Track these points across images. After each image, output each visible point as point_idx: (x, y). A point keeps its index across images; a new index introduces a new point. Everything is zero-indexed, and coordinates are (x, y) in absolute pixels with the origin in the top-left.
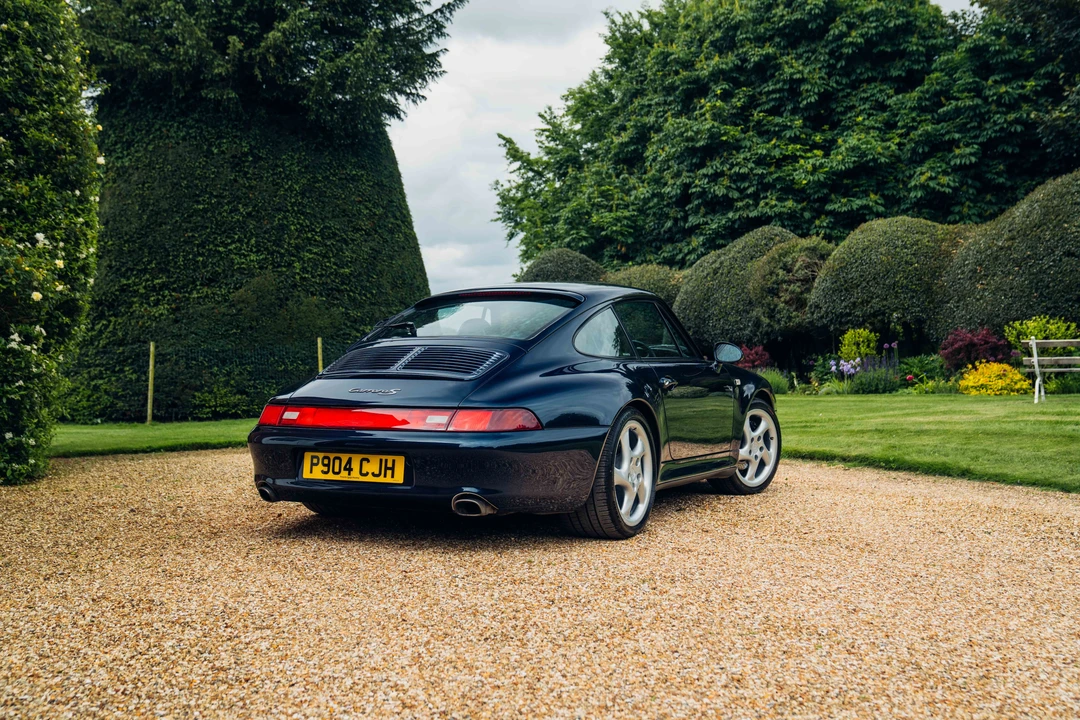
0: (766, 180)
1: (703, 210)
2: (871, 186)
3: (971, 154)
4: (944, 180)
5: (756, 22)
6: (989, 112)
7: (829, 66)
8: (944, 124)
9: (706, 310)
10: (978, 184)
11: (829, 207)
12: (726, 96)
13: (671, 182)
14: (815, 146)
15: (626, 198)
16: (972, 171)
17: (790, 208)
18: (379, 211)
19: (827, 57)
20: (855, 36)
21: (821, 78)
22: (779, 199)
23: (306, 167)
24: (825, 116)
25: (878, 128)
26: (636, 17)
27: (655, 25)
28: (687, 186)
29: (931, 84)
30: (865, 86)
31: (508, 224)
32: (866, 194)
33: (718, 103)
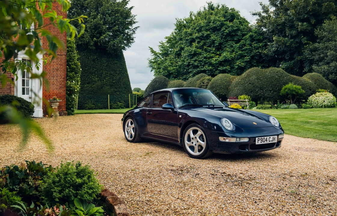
0: (206, 62)
1: (192, 68)
2: (228, 64)
3: (248, 59)
4: (242, 64)
5: (207, 26)
6: (253, 49)
7: (221, 37)
8: (244, 51)
10: (250, 65)
11: (219, 69)
12: (199, 42)
13: (186, 61)
14: (217, 55)
15: (176, 64)
16: (249, 62)
17: (210, 69)
18: (121, 70)
19: (221, 35)
20: (227, 31)
21: (219, 40)
22: (209, 66)
23: (107, 61)
24: (220, 48)
25: (231, 51)
26: (183, 20)
27: (187, 23)
28: (189, 63)
29: (242, 43)
30: (229, 42)
31: (151, 68)
32: (227, 66)
33: (197, 44)
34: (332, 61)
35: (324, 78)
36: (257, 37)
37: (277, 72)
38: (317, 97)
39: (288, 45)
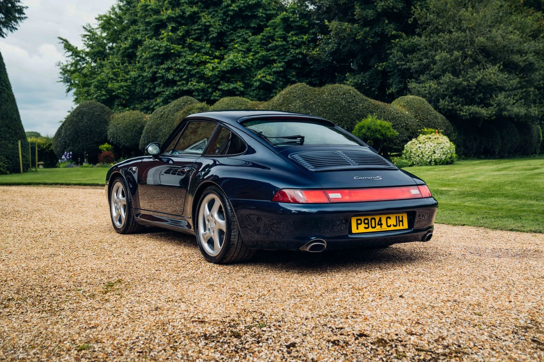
0: (192, 73)
1: (162, 85)
2: (238, 78)
3: (281, 67)
4: (268, 77)
6: (289, 48)
7: (223, 19)
8: (270, 52)
9: (157, 134)
10: (284, 80)
11: (220, 87)
12: (174, 30)
13: (147, 70)
14: (216, 57)
15: (126, 76)
16: (282, 74)
17: (202, 87)
19: (222, 15)
20: (234, 7)
21: (219, 25)
22: (198, 82)
24: (221, 43)
25: (243, 51)
28: (155, 73)
29: (267, 33)
30: (239, 30)
31: (67, 84)
32: (236, 82)
33: (170, 34)
34: (444, 72)
35: (430, 107)
36: (298, 21)
37: (344, 94)
38: (420, 143)
39: (359, 38)
